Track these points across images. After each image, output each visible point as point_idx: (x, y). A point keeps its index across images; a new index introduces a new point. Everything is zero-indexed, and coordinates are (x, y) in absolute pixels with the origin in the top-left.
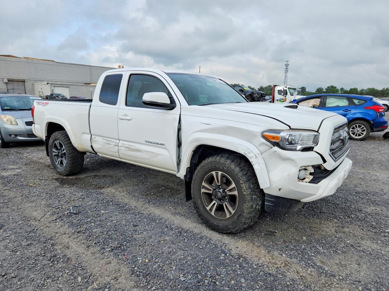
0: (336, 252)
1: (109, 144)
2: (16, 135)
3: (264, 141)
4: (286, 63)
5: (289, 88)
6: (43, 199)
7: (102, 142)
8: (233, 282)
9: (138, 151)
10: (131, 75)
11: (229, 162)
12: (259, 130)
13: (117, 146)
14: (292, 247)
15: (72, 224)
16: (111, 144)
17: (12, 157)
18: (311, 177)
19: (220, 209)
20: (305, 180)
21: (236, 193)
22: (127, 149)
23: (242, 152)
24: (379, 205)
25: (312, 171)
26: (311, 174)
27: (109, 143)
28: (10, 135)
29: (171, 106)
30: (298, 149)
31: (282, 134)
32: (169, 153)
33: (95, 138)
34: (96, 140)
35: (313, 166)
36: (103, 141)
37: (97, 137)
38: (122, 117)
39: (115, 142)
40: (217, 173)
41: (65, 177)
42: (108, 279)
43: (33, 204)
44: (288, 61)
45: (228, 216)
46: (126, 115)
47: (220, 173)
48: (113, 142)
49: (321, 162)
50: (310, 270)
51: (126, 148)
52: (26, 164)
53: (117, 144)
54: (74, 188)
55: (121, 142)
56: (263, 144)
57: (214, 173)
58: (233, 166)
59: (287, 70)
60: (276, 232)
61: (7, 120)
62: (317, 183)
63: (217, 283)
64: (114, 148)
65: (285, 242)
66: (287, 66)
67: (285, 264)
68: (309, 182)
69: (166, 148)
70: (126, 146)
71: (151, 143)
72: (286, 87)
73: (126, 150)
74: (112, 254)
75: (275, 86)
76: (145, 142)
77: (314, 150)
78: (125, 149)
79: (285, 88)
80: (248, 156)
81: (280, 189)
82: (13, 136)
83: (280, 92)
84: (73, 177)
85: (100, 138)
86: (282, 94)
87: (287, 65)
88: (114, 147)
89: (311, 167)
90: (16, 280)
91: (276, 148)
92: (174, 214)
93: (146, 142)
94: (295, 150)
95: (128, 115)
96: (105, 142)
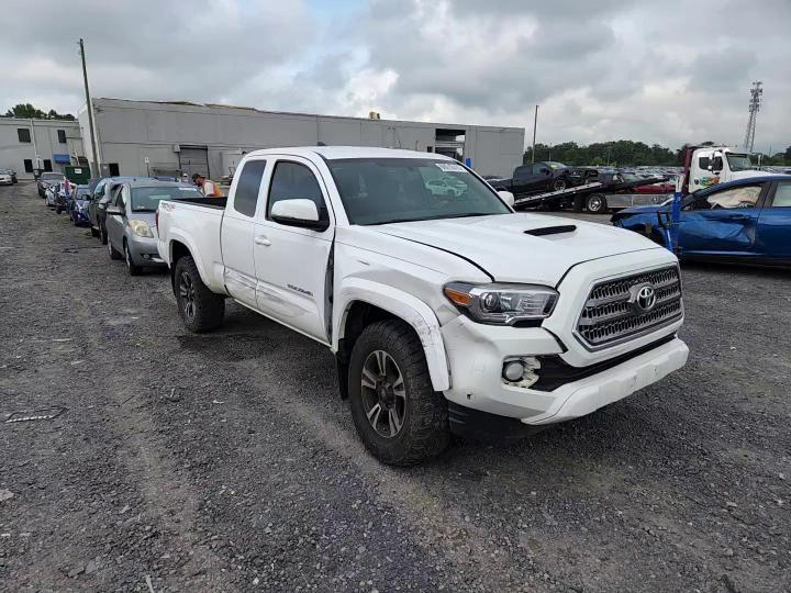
0: (578, 528)
1: (244, 284)
2: (151, 255)
3: (445, 302)
4: (754, 87)
5: (727, 153)
6: (141, 371)
7: (237, 281)
8: (343, 549)
9: (279, 301)
10: (277, 162)
11: (395, 336)
12: (439, 280)
13: (254, 289)
14: (496, 506)
15: (160, 417)
16: (247, 285)
17: (137, 294)
18: (535, 378)
19: (384, 419)
20: (522, 383)
21: (403, 393)
22: (267, 296)
23: (409, 320)
24: (761, 446)
25: (538, 365)
26: (536, 372)
27: (244, 282)
28: (142, 255)
29: (321, 224)
30: (507, 321)
31: (475, 292)
32: (318, 310)
33: (229, 272)
34: (231, 277)
35: (538, 357)
36: (238, 279)
37: (231, 271)
38: (258, 240)
39: (252, 282)
40: (381, 354)
41: (195, 335)
42: (161, 511)
43: (124, 378)
44: (759, 83)
45: (393, 435)
46: (264, 237)
47: (385, 354)
48: (249, 281)
49: (557, 350)
50: (497, 552)
51: (266, 294)
52: (150, 308)
53: (254, 286)
54: (197, 356)
55: (260, 283)
56: (443, 308)
57: (377, 353)
58: (399, 345)
59: (755, 106)
60: (486, 475)
61: (138, 229)
62: (550, 391)
63: (318, 547)
65: (490, 494)
66: (756, 95)
67: (461, 533)
68: (531, 387)
69: (312, 300)
70: (265, 291)
71: (295, 288)
72: (721, 151)
73: (266, 298)
74: (189, 473)
75: (694, 148)
76: (287, 287)
77: (543, 325)
78: (263, 295)
79: (718, 154)
80: (418, 329)
81: (469, 396)
82: (146, 256)
83: (704, 163)
84: (208, 336)
85: (235, 273)
86: (710, 167)
87: (756, 93)
88: (251, 291)
89: (533, 359)
90: (42, 493)
91: (463, 319)
92: (327, 419)
93: (289, 287)
94: (502, 323)
95: (266, 236)
96: (240, 280)
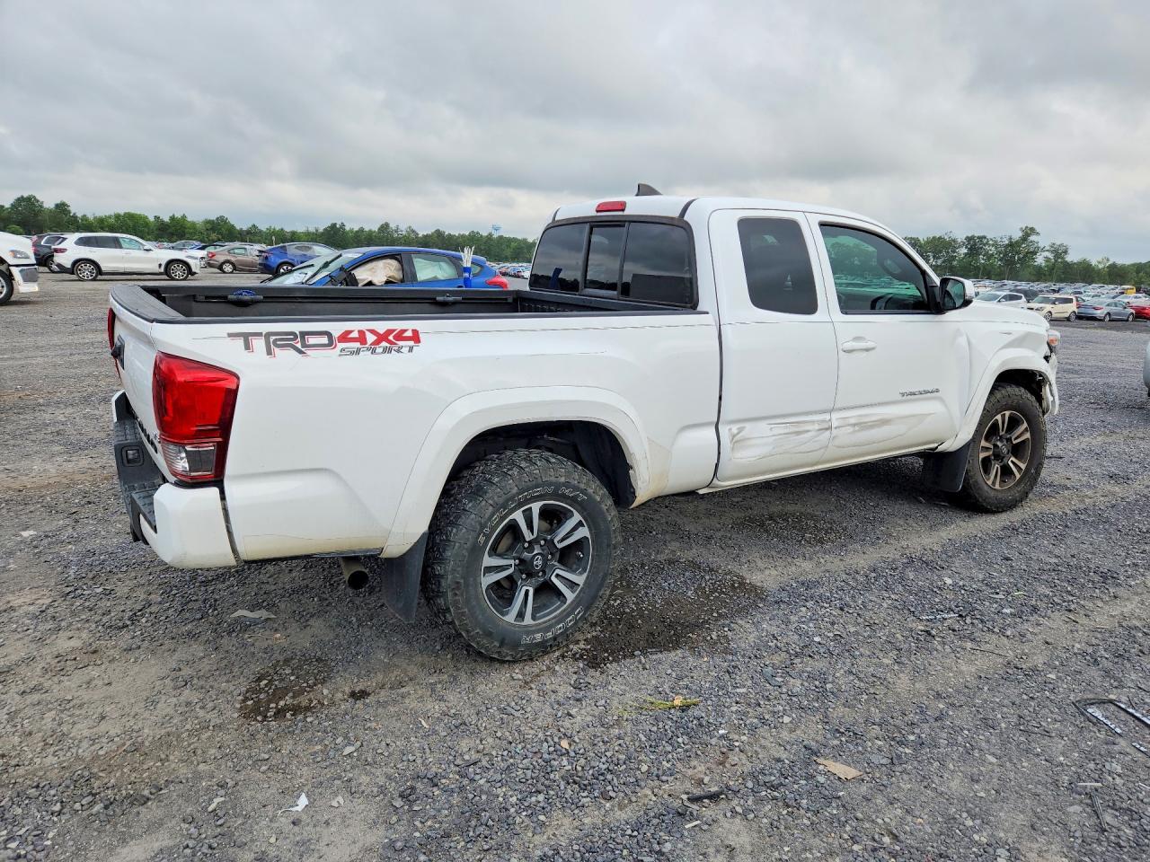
1: (798, 433)
7: (774, 436)
13: (827, 429)
16: (808, 431)
21: (1027, 436)
22: (857, 428)
27: (797, 430)
32: (946, 406)
33: (740, 430)
34: (747, 436)
36: (776, 431)
37: (748, 426)
38: (849, 345)
39: (818, 421)
40: (1003, 416)
46: (860, 339)
47: (1007, 414)
48: (813, 422)
51: (854, 425)
53: (827, 426)
55: (835, 416)
57: (999, 418)
64: (816, 439)
70: (853, 421)
71: (913, 393)
73: (854, 432)
76: (900, 398)
78: (850, 429)
85: (763, 425)
88: (818, 436)
93: (903, 395)
95: (863, 335)
96: (782, 432)
